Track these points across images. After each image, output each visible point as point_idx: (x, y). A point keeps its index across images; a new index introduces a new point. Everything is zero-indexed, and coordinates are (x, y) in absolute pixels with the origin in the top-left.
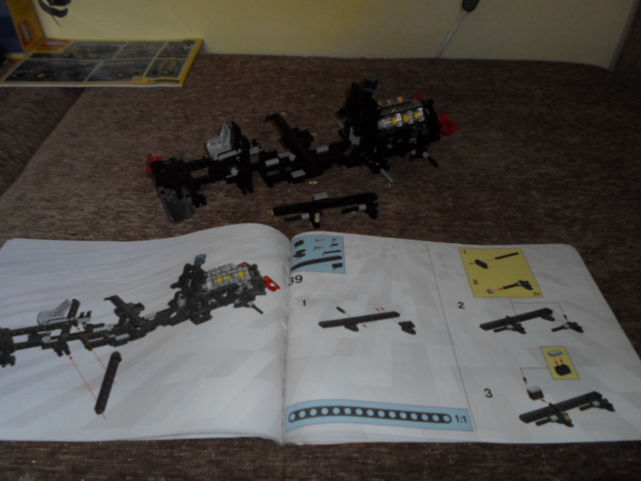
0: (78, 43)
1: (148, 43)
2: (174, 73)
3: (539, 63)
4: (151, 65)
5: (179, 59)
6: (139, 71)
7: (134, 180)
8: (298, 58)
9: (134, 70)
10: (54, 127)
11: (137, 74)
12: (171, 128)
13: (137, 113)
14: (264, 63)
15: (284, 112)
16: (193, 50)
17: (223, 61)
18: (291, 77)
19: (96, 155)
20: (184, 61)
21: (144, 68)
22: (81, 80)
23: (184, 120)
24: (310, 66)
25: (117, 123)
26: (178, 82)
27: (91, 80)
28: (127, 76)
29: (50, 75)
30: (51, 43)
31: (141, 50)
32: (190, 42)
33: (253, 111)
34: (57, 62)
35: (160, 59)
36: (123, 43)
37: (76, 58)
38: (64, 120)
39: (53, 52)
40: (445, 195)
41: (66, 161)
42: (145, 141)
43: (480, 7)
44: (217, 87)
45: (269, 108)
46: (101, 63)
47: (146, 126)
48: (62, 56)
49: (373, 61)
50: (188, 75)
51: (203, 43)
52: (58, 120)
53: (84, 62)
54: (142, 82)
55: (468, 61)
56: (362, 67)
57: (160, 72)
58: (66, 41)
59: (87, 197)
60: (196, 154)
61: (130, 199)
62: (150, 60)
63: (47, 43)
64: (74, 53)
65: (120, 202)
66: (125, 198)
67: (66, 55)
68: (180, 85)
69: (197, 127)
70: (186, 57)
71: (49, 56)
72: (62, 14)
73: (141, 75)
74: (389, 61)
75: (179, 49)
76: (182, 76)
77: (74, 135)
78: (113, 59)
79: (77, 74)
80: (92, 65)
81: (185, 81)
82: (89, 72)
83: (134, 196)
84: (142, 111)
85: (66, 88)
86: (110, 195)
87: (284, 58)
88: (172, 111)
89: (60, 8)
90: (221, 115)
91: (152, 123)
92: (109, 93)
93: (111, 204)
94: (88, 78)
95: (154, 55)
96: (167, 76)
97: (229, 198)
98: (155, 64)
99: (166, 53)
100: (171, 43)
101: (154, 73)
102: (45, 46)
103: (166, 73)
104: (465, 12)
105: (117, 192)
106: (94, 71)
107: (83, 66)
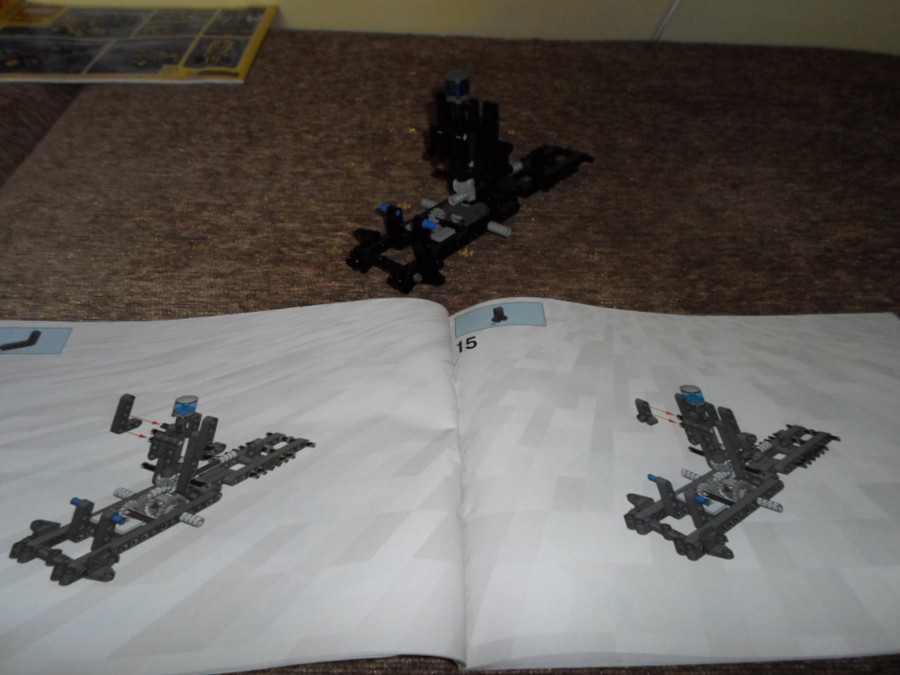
0: (76, 11)
1: (189, 12)
2: (230, 61)
4: (192, 47)
5: (238, 38)
6: (174, 56)
7: (159, 245)
8: (432, 38)
9: (164, 55)
10: (29, 150)
11: (170, 61)
12: (224, 154)
13: (167, 127)
14: (379, 45)
15: (412, 127)
16: (262, 25)
17: (311, 44)
18: (423, 69)
19: (94, 200)
20: (247, 41)
21: (181, 51)
22: (78, 72)
23: (245, 140)
24: (452, 52)
25: (133, 144)
26: (236, 75)
27: (94, 70)
28: (152, 64)
29: (28, 60)
30: (32, 11)
31: (178, 22)
32: (256, 11)
33: (362, 126)
34: (41, 41)
35: (207, 37)
36: (147, 11)
38: (47, 139)
39: (34, 25)
41: (43, 210)
42: (179, 175)
45: (388, 120)
46: (111, 43)
47: (182, 150)
48: (48, 31)
50: (253, 65)
51: (277, 12)
52: (38, 138)
53: (86, 41)
54: (177, 76)
56: (538, 55)
57: (207, 59)
58: (57, 8)
59: (76, 277)
60: (266, 199)
61: (152, 280)
62: (192, 39)
63: (26, 11)
64: (69, 27)
66: (141, 279)
67: (56, 30)
68: (239, 81)
69: (267, 153)
70: (250, 34)
71: (29, 31)
73: (177, 63)
75: (238, 22)
76: (243, 66)
77: (61, 165)
78: (132, 37)
79: (73, 59)
80: (98, 47)
81: (248, 74)
82: (90, 58)
84: (176, 124)
85: (53, 85)
86: (116, 273)
87: (409, 38)
88: (226, 124)
90: (308, 132)
91: (192, 144)
92: (124, 93)
94: (89, 67)
95: (198, 30)
96: (219, 65)
98: (202, 43)
99: (218, 29)
100: (227, 13)
101: (197, 60)
102: (22, 15)
103: (218, 60)
105: (128, 267)
106: (100, 56)
107: (84, 49)
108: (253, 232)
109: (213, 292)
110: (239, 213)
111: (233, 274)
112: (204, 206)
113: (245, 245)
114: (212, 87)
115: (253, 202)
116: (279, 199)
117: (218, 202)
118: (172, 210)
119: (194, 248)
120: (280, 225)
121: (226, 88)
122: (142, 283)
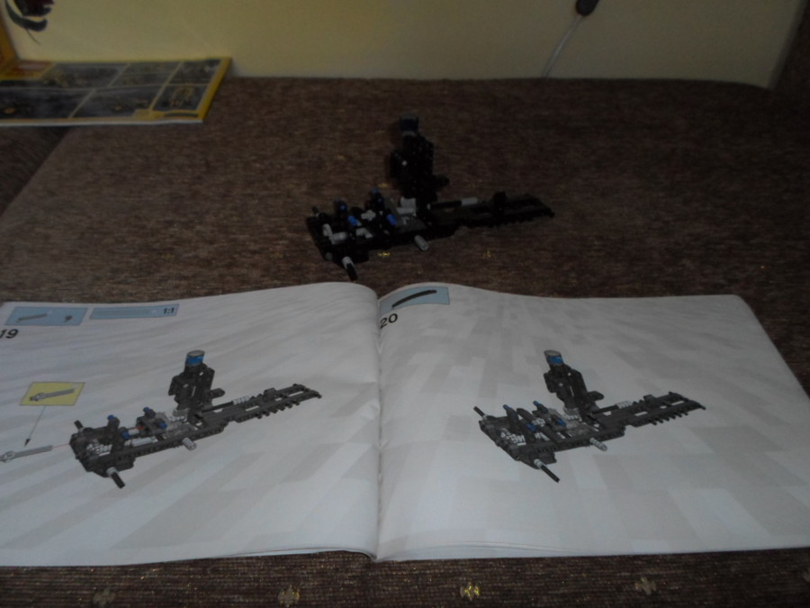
0: (63, 66)
1: (157, 65)
2: (190, 104)
3: (680, 83)
4: (160, 93)
5: (199, 85)
6: (145, 101)
7: (134, 256)
8: (359, 80)
9: (137, 101)
10: (25, 182)
11: (141, 106)
12: (186, 180)
13: (140, 160)
14: (314, 88)
15: (341, 154)
16: (218, 73)
17: (258, 88)
18: (351, 107)
19: (80, 221)
20: (205, 87)
21: (150, 98)
22: (64, 116)
23: (204, 169)
24: (374, 92)
25: (111, 175)
26: (196, 116)
27: (81, 114)
28: (127, 109)
29: (24, 108)
30: (25, 67)
31: (147, 73)
32: (213, 62)
33: (300, 155)
34: (33, 92)
35: (172, 85)
36: (121, 64)
37: (60, 86)
38: (41, 172)
39: (28, 78)
40: (566, 268)
41: (37, 230)
42: (150, 199)
43: (600, 9)
44: (251, 123)
45: (321, 149)
46: (92, 92)
47: (152, 178)
48: (39, 83)
49: (460, 83)
50: (210, 107)
51: (230, 63)
52: (32, 173)
53: (71, 91)
54: (148, 118)
55: (586, 81)
56: (446, 92)
57: (172, 103)
58: (46, 63)
59: (67, 283)
60: (221, 216)
61: (128, 284)
62: (159, 87)
63: (21, 67)
64: (57, 80)
65: (113, 289)
66: (119, 283)
67: (46, 82)
68: (199, 121)
69: (222, 179)
70: (207, 82)
71: (23, 83)
72: (39, 27)
73: (147, 107)
74: (481, 82)
75: (197, 72)
76: (201, 108)
77: (52, 193)
78: (109, 86)
79: (60, 106)
80: (80, 96)
81: (206, 115)
82: (75, 105)
83: (133, 280)
84: (147, 158)
85: (44, 128)
86: (98, 279)
87: (340, 81)
88: (188, 156)
89: (36, 19)
90: (255, 161)
91: (160, 174)
92: (103, 134)
93: (99, 291)
94: (74, 112)
95: (164, 80)
96: (182, 108)
97: (266, 279)
98: (168, 90)
99: (181, 77)
100: (189, 64)
101: (164, 104)
102: (21, 72)
103: (181, 104)
104: (579, 17)
105: (109, 274)
106: (83, 102)
107: (69, 98)
108: (211, 243)
109: (178, 292)
110: (198, 228)
111: (194, 276)
112: (170, 223)
113: (203, 253)
114: (177, 126)
115: (210, 218)
116: (232, 215)
117: (183, 220)
118: (144, 227)
119: (163, 257)
120: (232, 236)
121: (188, 126)
122: (121, 286)
